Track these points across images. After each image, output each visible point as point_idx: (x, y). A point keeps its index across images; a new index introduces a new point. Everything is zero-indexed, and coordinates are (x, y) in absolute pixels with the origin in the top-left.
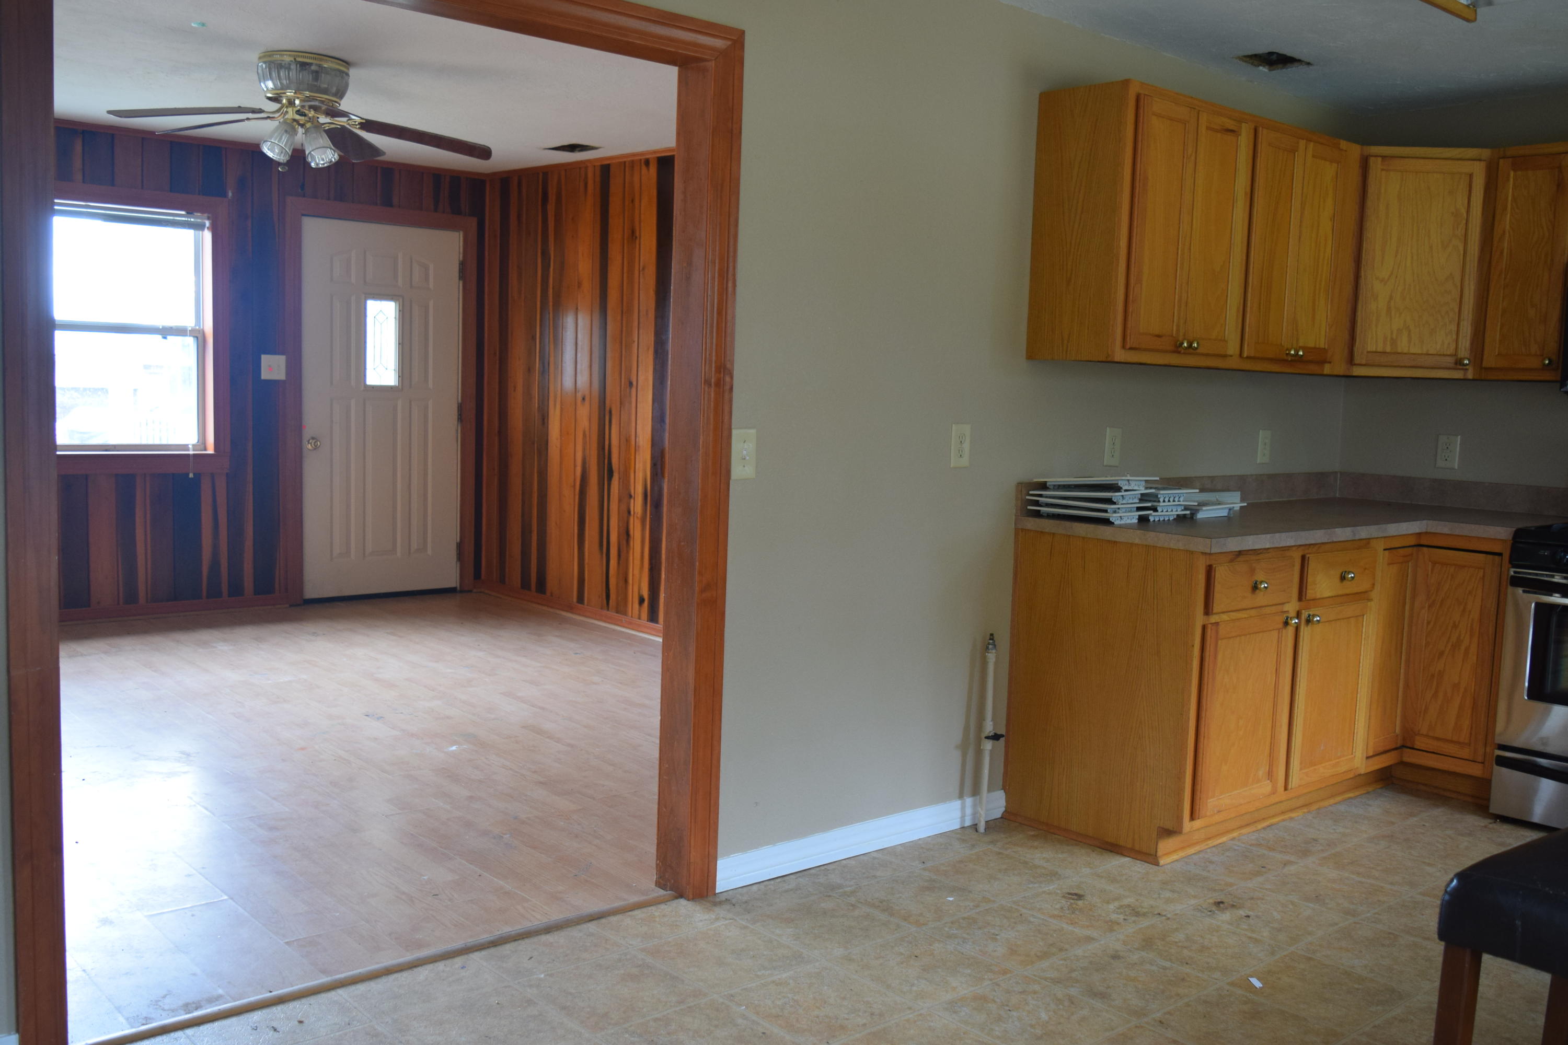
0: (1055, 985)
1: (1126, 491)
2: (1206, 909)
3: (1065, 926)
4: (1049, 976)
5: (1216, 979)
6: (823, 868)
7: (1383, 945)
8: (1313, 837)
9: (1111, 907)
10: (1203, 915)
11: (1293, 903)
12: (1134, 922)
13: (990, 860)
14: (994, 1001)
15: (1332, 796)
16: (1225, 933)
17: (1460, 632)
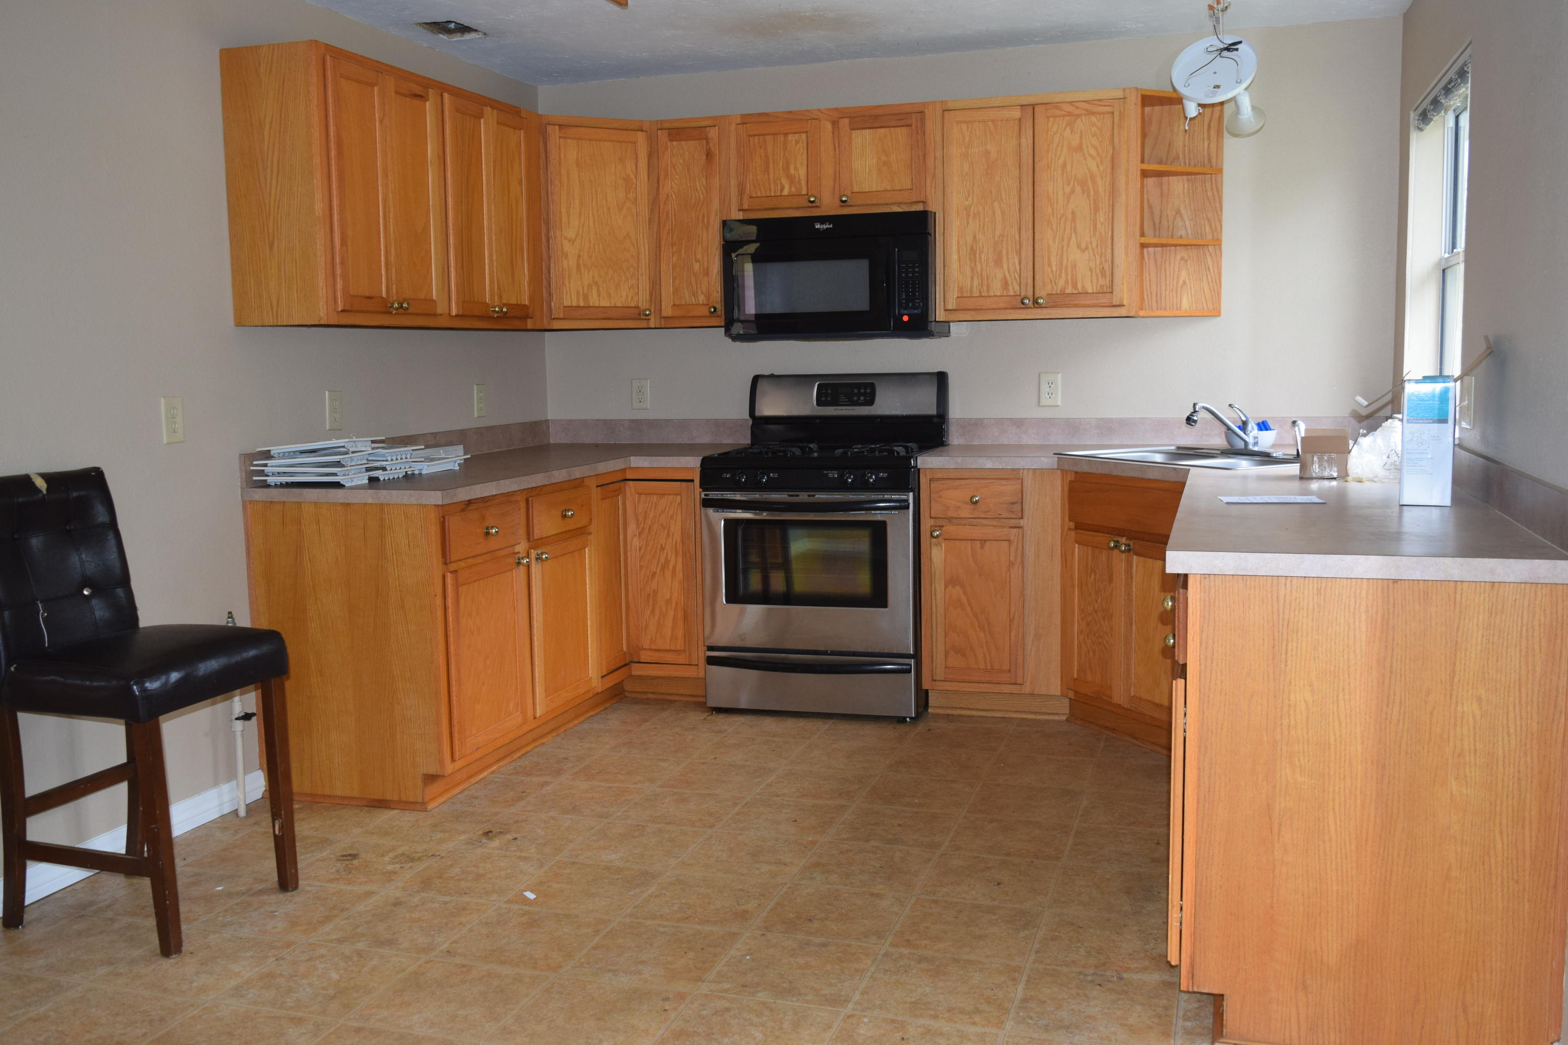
0: (341, 944)
1: (353, 452)
2: (476, 841)
3: (343, 887)
4: (334, 937)
5: (494, 901)
6: (69, 889)
7: (634, 837)
8: (564, 756)
9: (387, 859)
10: (474, 846)
11: (553, 818)
12: (411, 867)
13: (257, 842)
14: (281, 975)
15: (576, 717)
16: (496, 858)
17: (667, 553)
